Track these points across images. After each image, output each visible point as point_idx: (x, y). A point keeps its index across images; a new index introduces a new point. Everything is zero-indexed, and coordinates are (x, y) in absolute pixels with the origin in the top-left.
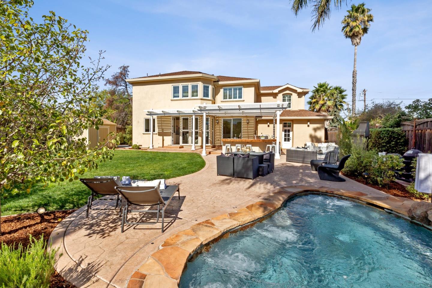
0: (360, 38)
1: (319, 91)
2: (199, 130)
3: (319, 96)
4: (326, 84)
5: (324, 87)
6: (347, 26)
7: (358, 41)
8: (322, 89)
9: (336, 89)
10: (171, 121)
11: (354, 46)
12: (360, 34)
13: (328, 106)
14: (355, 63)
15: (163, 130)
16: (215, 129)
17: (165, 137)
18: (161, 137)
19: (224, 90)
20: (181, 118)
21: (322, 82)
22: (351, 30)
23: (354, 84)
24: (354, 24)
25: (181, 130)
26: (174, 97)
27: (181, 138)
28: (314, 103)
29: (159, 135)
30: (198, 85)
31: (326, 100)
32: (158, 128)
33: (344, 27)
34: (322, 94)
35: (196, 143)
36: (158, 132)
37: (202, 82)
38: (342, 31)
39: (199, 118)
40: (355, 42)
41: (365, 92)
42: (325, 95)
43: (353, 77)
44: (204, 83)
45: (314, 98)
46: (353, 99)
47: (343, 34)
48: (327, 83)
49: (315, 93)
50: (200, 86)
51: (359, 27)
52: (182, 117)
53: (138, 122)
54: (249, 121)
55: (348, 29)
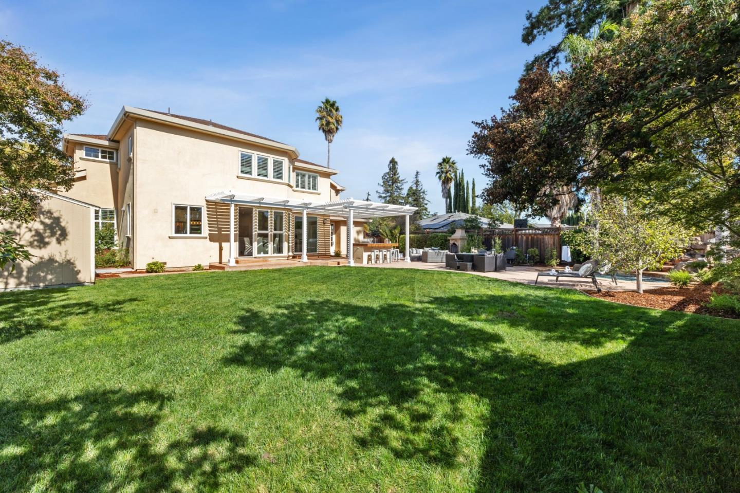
2: (285, 232)
6: (322, 118)
15: (219, 230)
17: (223, 244)
18: (217, 244)
22: (326, 124)
24: (331, 119)
25: (255, 230)
26: (243, 172)
27: (256, 245)
29: (211, 240)
32: (209, 227)
36: (209, 234)
37: (288, 159)
40: (329, 138)
50: (287, 164)
52: (257, 210)
55: (324, 122)
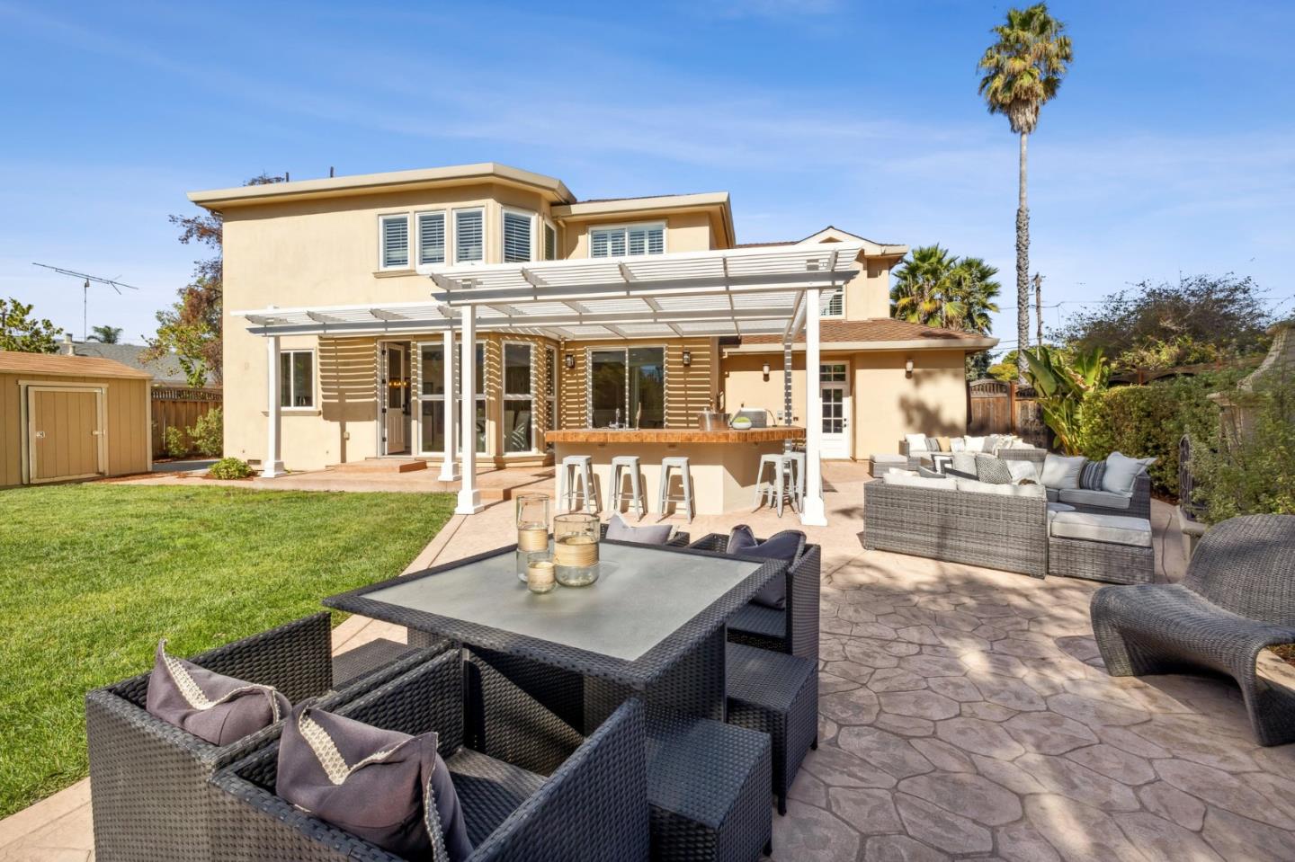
0: (1037, 108)
1: (919, 274)
2: (489, 394)
3: (919, 288)
4: (938, 252)
5: (934, 260)
6: (997, 73)
7: (1031, 118)
8: (926, 266)
9: (969, 264)
10: (375, 361)
11: (1020, 133)
12: (1037, 96)
13: (947, 317)
14: (1024, 185)
15: (342, 394)
16: (560, 391)
17: (350, 426)
18: (336, 426)
19: (596, 238)
20: (416, 347)
21: (926, 245)
22: (1008, 86)
23: (1023, 248)
24: (1018, 65)
25: (416, 394)
26: (389, 262)
27: (417, 428)
28: (904, 308)
29: (325, 418)
30: (483, 210)
31: (940, 300)
32: (324, 390)
33: (987, 81)
34: (928, 280)
35: (480, 446)
36: (324, 405)
37: (499, 201)
38: (980, 93)
39: (488, 344)
40: (1021, 120)
41: (1038, 283)
42: (935, 285)
43: (1019, 228)
44: (505, 204)
45: (903, 293)
46: (1019, 297)
47: (982, 102)
48: (940, 248)
49: (905, 278)
50: (492, 213)
51: (1032, 75)
52: (420, 345)
53: (247, 367)
54: (692, 357)
55: (998, 82)
